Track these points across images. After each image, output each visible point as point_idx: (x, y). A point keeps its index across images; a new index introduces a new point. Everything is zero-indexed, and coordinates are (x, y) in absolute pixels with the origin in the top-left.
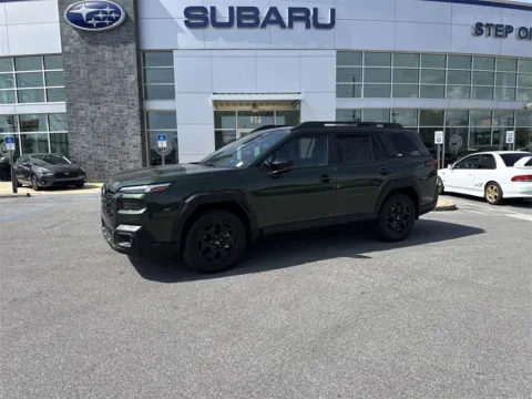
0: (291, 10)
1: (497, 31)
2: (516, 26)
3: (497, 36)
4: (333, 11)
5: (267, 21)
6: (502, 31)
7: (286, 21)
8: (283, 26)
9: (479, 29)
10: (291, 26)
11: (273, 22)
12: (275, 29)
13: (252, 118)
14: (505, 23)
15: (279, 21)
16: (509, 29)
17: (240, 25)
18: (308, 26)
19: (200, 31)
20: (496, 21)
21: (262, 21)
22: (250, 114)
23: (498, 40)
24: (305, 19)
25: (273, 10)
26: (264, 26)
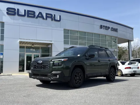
0: (47, 14)
1: (106, 28)
2: (110, 27)
3: (106, 29)
4: (60, 16)
5: (38, 16)
6: (107, 28)
7: (45, 17)
8: (44, 19)
9: (101, 27)
10: (46, 19)
11: (40, 17)
12: (41, 19)
13: (31, 49)
14: (108, 26)
15: (42, 17)
16: (109, 28)
17: (28, 16)
18: (52, 20)
19: (12, 17)
20: (105, 25)
21: (36, 16)
22: (31, 48)
23: (106, 30)
24: (51, 17)
25: (40, 13)
26: (37, 18)
